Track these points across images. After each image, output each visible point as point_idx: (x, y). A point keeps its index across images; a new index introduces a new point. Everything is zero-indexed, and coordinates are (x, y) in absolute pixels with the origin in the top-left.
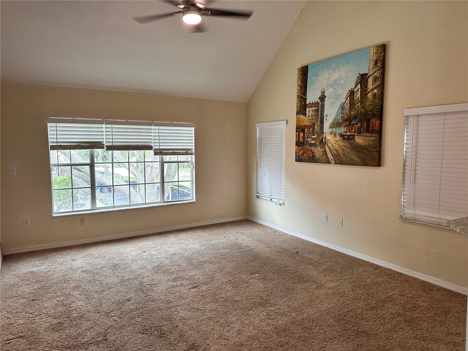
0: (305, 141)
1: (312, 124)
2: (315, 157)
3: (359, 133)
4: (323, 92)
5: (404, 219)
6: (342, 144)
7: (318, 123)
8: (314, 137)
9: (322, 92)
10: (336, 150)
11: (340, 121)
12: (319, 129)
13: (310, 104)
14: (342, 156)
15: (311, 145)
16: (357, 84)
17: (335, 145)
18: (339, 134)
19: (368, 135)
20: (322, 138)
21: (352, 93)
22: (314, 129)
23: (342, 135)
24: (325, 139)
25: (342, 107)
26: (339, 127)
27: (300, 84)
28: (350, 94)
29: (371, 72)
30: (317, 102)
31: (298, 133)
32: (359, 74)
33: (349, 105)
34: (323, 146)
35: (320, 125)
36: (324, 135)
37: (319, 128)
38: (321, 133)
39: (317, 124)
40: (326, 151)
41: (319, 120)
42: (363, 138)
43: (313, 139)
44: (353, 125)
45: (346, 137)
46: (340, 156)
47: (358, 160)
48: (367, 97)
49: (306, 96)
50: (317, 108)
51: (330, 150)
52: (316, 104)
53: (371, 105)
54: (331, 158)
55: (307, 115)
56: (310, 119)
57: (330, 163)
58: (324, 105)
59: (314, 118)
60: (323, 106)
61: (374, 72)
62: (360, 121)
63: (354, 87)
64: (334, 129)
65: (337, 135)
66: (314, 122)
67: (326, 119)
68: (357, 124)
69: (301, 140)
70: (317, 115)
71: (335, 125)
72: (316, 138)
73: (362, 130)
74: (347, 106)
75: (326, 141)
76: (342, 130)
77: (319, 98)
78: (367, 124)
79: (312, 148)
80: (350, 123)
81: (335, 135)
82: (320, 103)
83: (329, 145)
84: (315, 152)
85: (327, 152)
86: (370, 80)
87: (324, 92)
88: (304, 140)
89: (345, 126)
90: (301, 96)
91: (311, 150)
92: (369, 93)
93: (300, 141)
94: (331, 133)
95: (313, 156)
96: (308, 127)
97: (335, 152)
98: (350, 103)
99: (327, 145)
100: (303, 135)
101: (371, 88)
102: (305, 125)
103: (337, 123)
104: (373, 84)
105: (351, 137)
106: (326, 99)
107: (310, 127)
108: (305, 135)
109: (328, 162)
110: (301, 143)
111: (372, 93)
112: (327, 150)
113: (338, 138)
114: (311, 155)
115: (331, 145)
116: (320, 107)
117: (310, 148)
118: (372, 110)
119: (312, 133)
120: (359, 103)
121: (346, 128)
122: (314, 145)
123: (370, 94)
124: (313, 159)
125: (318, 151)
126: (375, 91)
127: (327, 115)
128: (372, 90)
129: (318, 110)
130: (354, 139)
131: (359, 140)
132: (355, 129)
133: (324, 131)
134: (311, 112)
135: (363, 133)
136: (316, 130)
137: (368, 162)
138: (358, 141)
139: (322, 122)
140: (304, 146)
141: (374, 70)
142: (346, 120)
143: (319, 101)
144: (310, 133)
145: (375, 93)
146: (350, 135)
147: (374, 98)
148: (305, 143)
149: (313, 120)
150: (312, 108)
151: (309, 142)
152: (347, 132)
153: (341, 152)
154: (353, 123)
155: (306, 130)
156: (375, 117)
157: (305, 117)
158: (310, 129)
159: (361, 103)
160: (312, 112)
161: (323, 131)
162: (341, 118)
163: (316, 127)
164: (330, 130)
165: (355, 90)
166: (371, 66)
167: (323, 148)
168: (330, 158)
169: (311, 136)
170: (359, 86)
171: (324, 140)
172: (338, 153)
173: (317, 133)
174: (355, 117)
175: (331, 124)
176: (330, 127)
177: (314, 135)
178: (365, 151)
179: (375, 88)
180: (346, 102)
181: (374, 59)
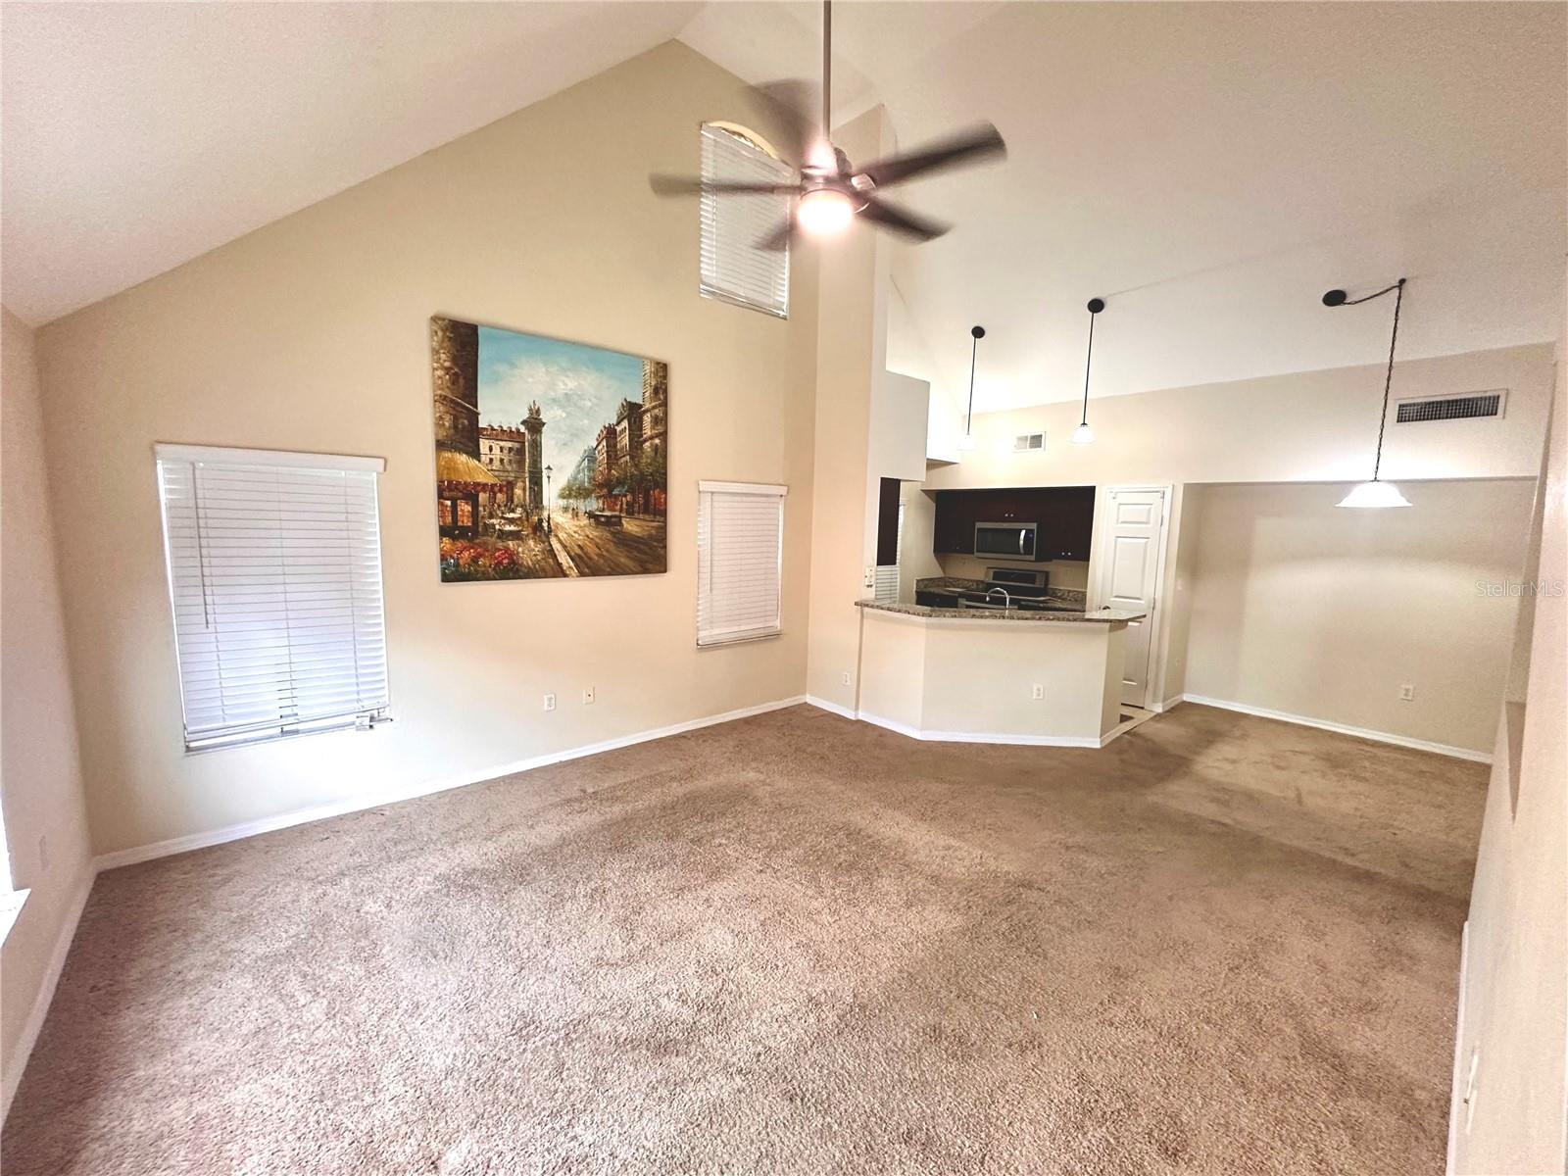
0: (481, 524)
1: (504, 483)
2: (522, 565)
3: (630, 513)
4: (535, 413)
5: (703, 648)
6: (594, 533)
7: (524, 482)
8: (511, 515)
9: (530, 410)
10: (579, 546)
11: (586, 484)
12: (527, 498)
13: (493, 429)
14: (596, 558)
15: (503, 535)
16: (622, 420)
17: (577, 535)
18: (586, 512)
19: (647, 517)
20: (541, 521)
21: (610, 433)
22: (512, 497)
23: (591, 515)
24: (549, 522)
25: (591, 457)
26: (585, 498)
27: (447, 364)
28: (608, 433)
29: (648, 406)
30: (518, 430)
31: (449, 503)
32: (625, 400)
33: (605, 455)
34: (544, 538)
35: (530, 488)
36: (545, 514)
37: (527, 494)
38: (537, 508)
39: (520, 484)
40: (552, 550)
41: (527, 475)
42: (638, 522)
43: (511, 521)
44: (616, 497)
45: (603, 519)
46: (590, 558)
47: (630, 564)
48: (642, 448)
49: (476, 407)
50: (517, 445)
51: (565, 547)
52: (513, 435)
53: (650, 464)
54: (568, 563)
55: (483, 458)
56: (494, 468)
57: (565, 575)
58: (541, 443)
59: (509, 468)
60: (536, 446)
61: (654, 408)
62: (631, 490)
63: (615, 423)
64: (571, 501)
65: (581, 514)
66: (511, 479)
67: (549, 477)
68: (625, 496)
69: (467, 522)
70: (521, 462)
71: (572, 492)
72: (520, 519)
73: (636, 509)
74: (602, 457)
75: (553, 528)
76: (593, 504)
77: (523, 423)
78: (644, 498)
79: (510, 542)
80: (610, 492)
81: (576, 515)
82: (528, 436)
83: (560, 535)
84: (518, 553)
85: (557, 553)
86: (647, 419)
87: (538, 411)
88: (475, 523)
89: (600, 497)
90: (452, 401)
91: (507, 549)
92: (645, 441)
93: (460, 524)
94: (566, 509)
95: (513, 562)
96: (491, 489)
97: (578, 551)
98: (607, 452)
99: (556, 536)
100: (470, 508)
101: (649, 433)
102: (479, 484)
103: (579, 488)
104: (652, 428)
105: (613, 520)
106: (544, 429)
107: (496, 489)
108: (481, 509)
109: (559, 572)
110: (464, 530)
111: (651, 444)
112: (556, 545)
113: (584, 521)
114: (505, 561)
115: (565, 535)
116: (527, 444)
117: (500, 545)
118: (651, 474)
119: (505, 506)
120: (628, 457)
121: (601, 502)
122: (516, 536)
123: (648, 444)
124: (511, 570)
125: (529, 551)
126: (657, 441)
127: (549, 468)
128: (652, 438)
129: (520, 452)
130: (621, 525)
131: (630, 526)
132: (622, 504)
133: (545, 502)
134: (496, 450)
135: (639, 513)
136: (519, 499)
137: (650, 566)
138: (630, 528)
139: (536, 481)
140: (477, 538)
141: (653, 404)
142: (600, 486)
143: (522, 429)
144: (499, 506)
145: (657, 445)
146: (612, 517)
147: (656, 453)
148: (480, 529)
149: (506, 474)
150: (502, 444)
151: (497, 527)
152: (604, 509)
153: (592, 550)
154: (616, 492)
155: (483, 497)
156: (658, 487)
157: (477, 462)
158: (499, 495)
159: (632, 458)
160: (501, 451)
161: (542, 503)
162: (589, 479)
163: (518, 491)
164: (563, 502)
165: (618, 429)
166: (647, 394)
167: (544, 543)
168: (565, 566)
169: (503, 513)
170: (625, 424)
171: (545, 524)
172: (585, 554)
173: (522, 507)
174: (620, 482)
175: (564, 489)
176: (562, 496)
177: (513, 511)
178: (642, 547)
179: (656, 437)
180: (600, 447)
181: (653, 384)
